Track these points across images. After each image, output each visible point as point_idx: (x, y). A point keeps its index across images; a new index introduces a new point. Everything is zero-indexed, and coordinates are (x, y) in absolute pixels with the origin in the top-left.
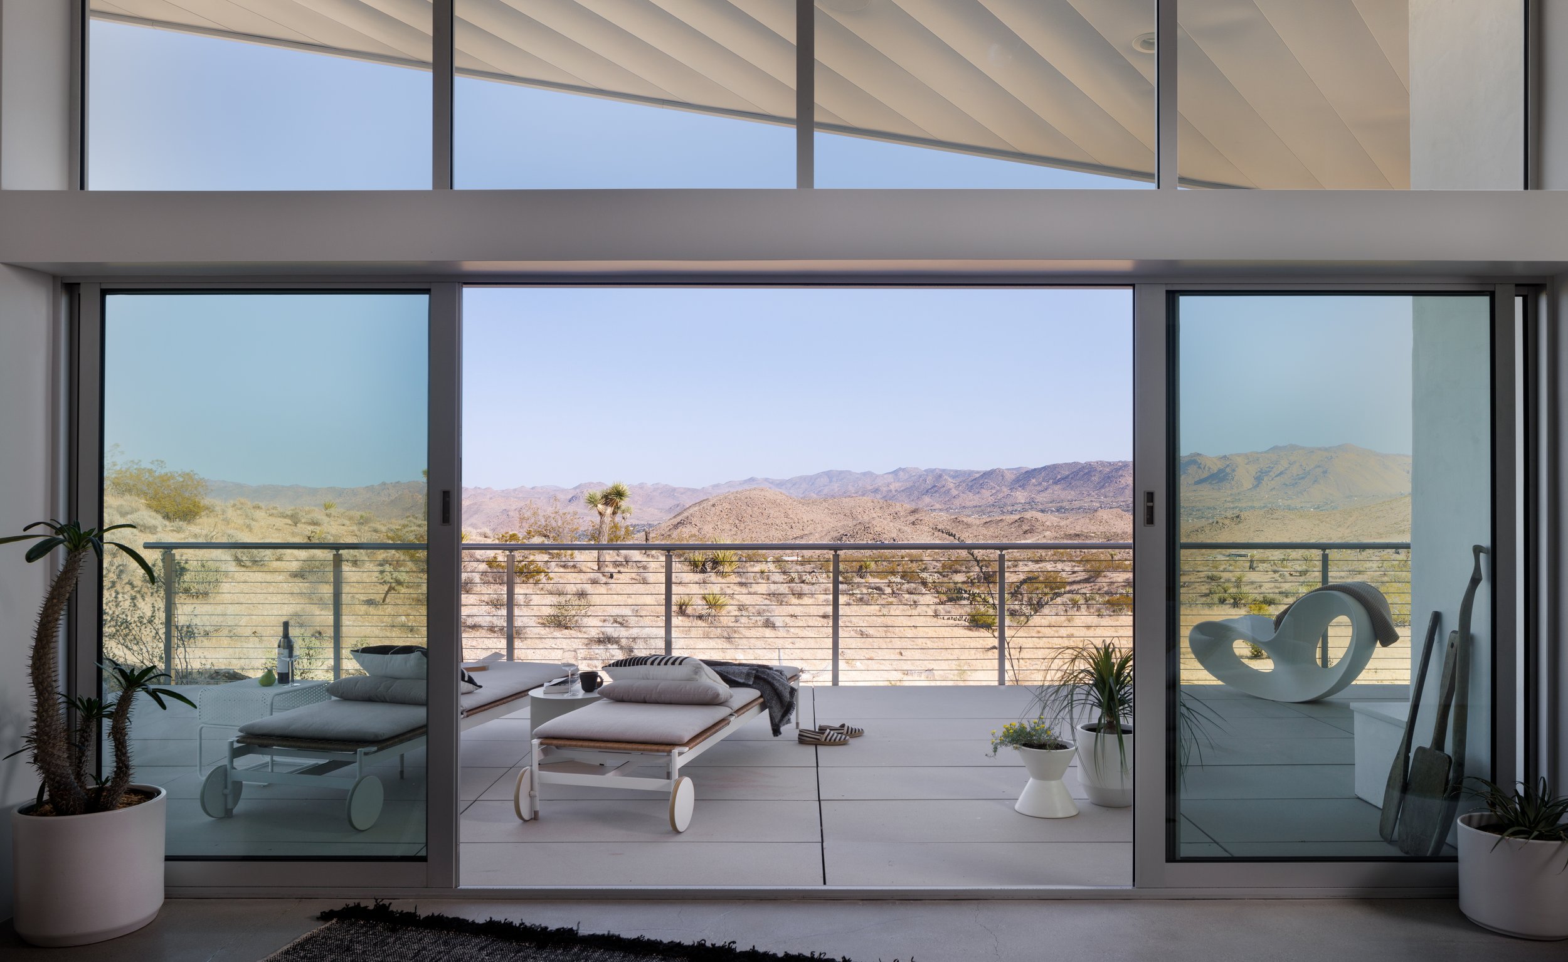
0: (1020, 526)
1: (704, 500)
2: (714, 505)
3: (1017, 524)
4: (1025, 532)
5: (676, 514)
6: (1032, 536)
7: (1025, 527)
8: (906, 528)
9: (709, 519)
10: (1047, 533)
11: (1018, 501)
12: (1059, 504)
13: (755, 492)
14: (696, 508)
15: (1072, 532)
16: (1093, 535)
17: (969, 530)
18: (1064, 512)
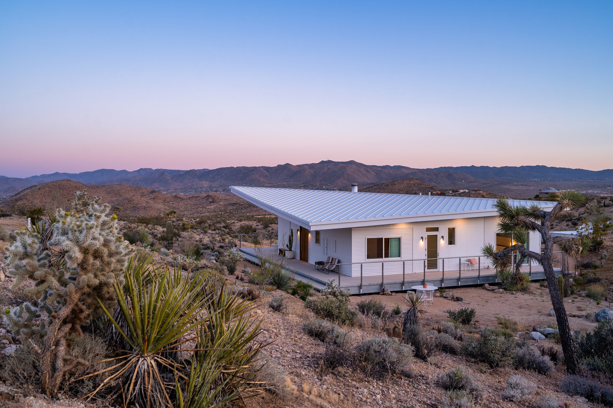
0: (208, 199)
1: (34, 186)
2: (39, 189)
3: (206, 198)
4: (211, 202)
5: (17, 193)
6: (214, 205)
7: (210, 200)
8: (150, 201)
9: (37, 197)
10: (221, 203)
11: (203, 186)
12: (224, 188)
13: (64, 182)
14: (29, 191)
15: (232, 202)
16: (242, 203)
17: (183, 201)
18: (227, 192)
